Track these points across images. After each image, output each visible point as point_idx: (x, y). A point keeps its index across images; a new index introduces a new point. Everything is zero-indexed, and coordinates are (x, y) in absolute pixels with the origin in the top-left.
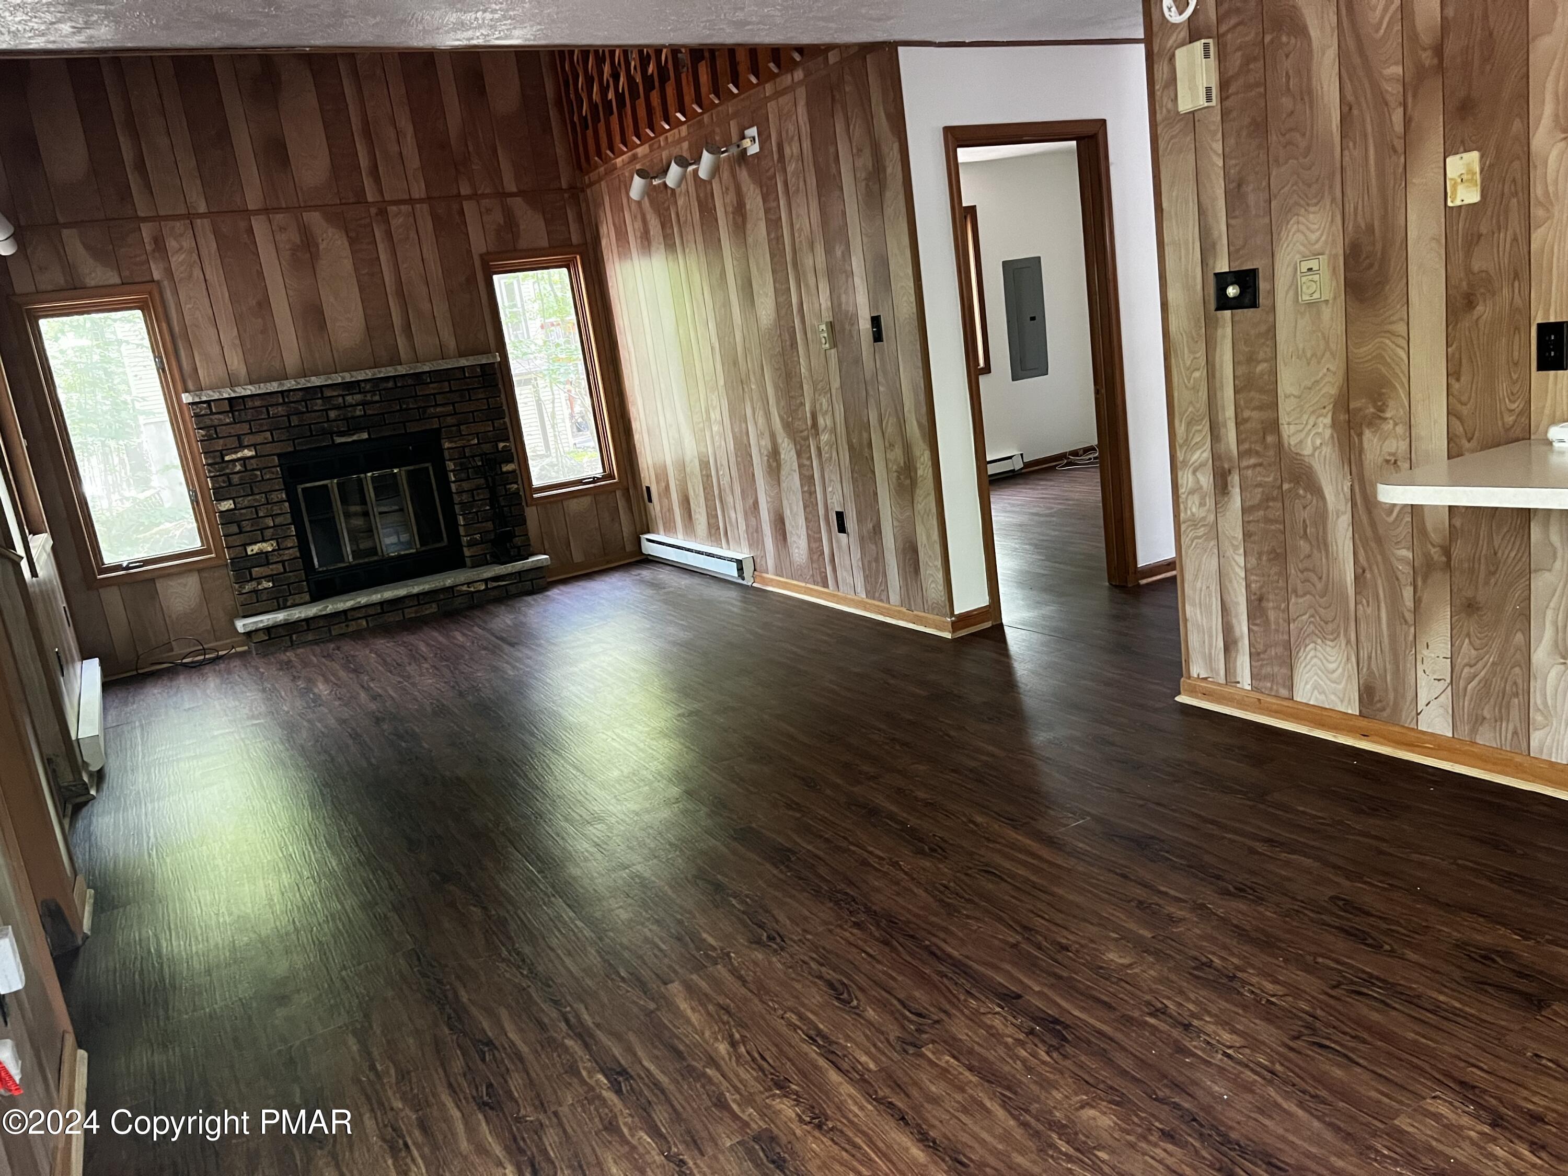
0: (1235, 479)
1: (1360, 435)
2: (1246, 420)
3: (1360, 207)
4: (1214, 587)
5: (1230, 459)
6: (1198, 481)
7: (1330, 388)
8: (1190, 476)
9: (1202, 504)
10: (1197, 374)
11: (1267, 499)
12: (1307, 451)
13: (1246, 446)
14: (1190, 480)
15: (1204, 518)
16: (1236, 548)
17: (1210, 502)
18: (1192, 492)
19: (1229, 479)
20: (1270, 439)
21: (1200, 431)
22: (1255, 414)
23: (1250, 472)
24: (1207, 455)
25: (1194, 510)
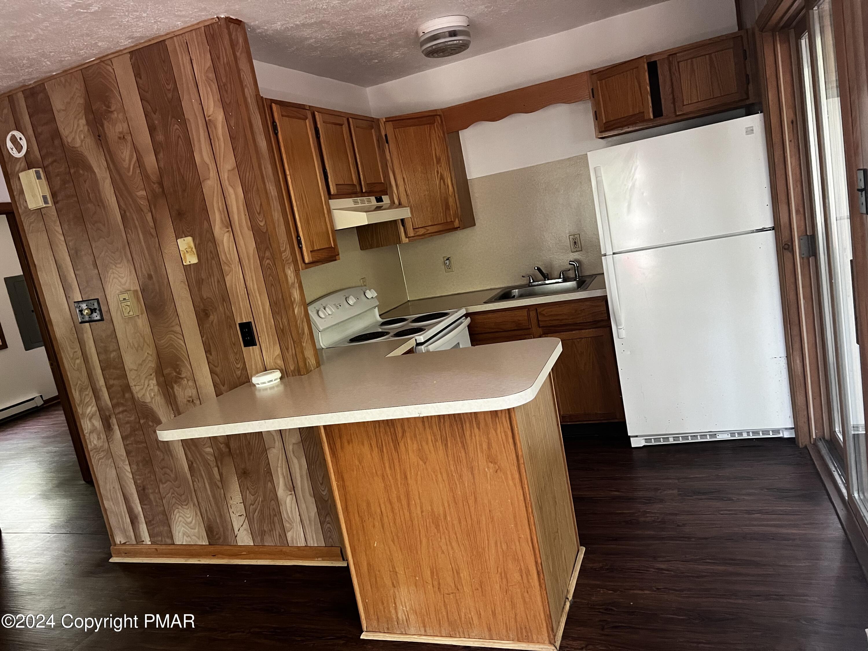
0: (114, 421)
1: (172, 388)
2: (112, 386)
3: (142, 264)
4: (117, 486)
5: (108, 409)
6: (93, 425)
7: (152, 364)
8: (88, 422)
9: (99, 438)
10: (78, 361)
11: (134, 430)
12: (148, 400)
13: (115, 401)
14: (89, 425)
15: (102, 447)
16: (124, 461)
17: (103, 436)
18: (91, 432)
19: (111, 421)
20: (127, 395)
21: (88, 395)
22: (116, 382)
23: (121, 416)
24: (95, 409)
25: (95, 442)
